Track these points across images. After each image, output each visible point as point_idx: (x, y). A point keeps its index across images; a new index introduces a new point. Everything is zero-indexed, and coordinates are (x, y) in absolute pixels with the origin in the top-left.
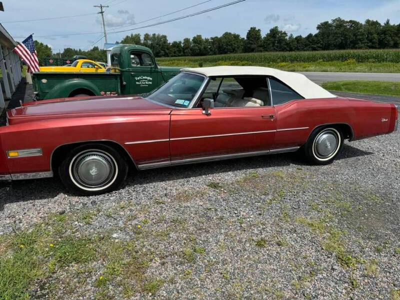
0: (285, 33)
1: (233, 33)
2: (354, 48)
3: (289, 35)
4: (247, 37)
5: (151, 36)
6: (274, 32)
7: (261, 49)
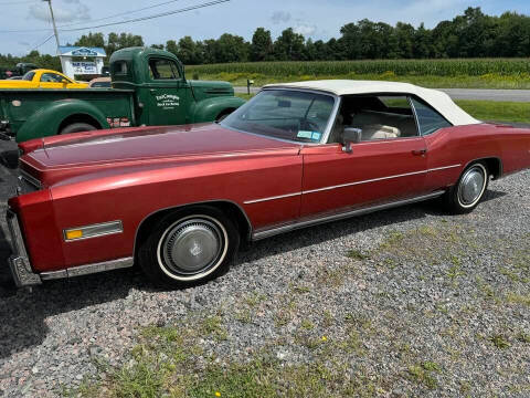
0: (301, 37)
1: (234, 35)
2: (385, 57)
3: (306, 39)
4: (253, 41)
5: (119, 36)
6: (288, 35)
7: (272, 57)
